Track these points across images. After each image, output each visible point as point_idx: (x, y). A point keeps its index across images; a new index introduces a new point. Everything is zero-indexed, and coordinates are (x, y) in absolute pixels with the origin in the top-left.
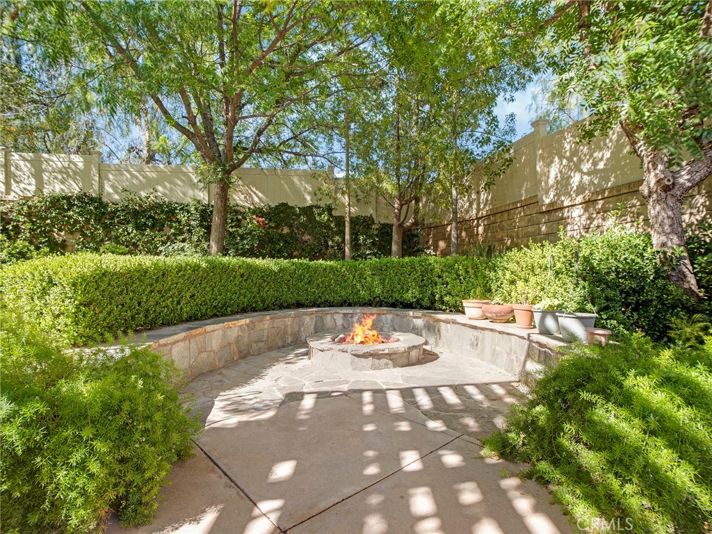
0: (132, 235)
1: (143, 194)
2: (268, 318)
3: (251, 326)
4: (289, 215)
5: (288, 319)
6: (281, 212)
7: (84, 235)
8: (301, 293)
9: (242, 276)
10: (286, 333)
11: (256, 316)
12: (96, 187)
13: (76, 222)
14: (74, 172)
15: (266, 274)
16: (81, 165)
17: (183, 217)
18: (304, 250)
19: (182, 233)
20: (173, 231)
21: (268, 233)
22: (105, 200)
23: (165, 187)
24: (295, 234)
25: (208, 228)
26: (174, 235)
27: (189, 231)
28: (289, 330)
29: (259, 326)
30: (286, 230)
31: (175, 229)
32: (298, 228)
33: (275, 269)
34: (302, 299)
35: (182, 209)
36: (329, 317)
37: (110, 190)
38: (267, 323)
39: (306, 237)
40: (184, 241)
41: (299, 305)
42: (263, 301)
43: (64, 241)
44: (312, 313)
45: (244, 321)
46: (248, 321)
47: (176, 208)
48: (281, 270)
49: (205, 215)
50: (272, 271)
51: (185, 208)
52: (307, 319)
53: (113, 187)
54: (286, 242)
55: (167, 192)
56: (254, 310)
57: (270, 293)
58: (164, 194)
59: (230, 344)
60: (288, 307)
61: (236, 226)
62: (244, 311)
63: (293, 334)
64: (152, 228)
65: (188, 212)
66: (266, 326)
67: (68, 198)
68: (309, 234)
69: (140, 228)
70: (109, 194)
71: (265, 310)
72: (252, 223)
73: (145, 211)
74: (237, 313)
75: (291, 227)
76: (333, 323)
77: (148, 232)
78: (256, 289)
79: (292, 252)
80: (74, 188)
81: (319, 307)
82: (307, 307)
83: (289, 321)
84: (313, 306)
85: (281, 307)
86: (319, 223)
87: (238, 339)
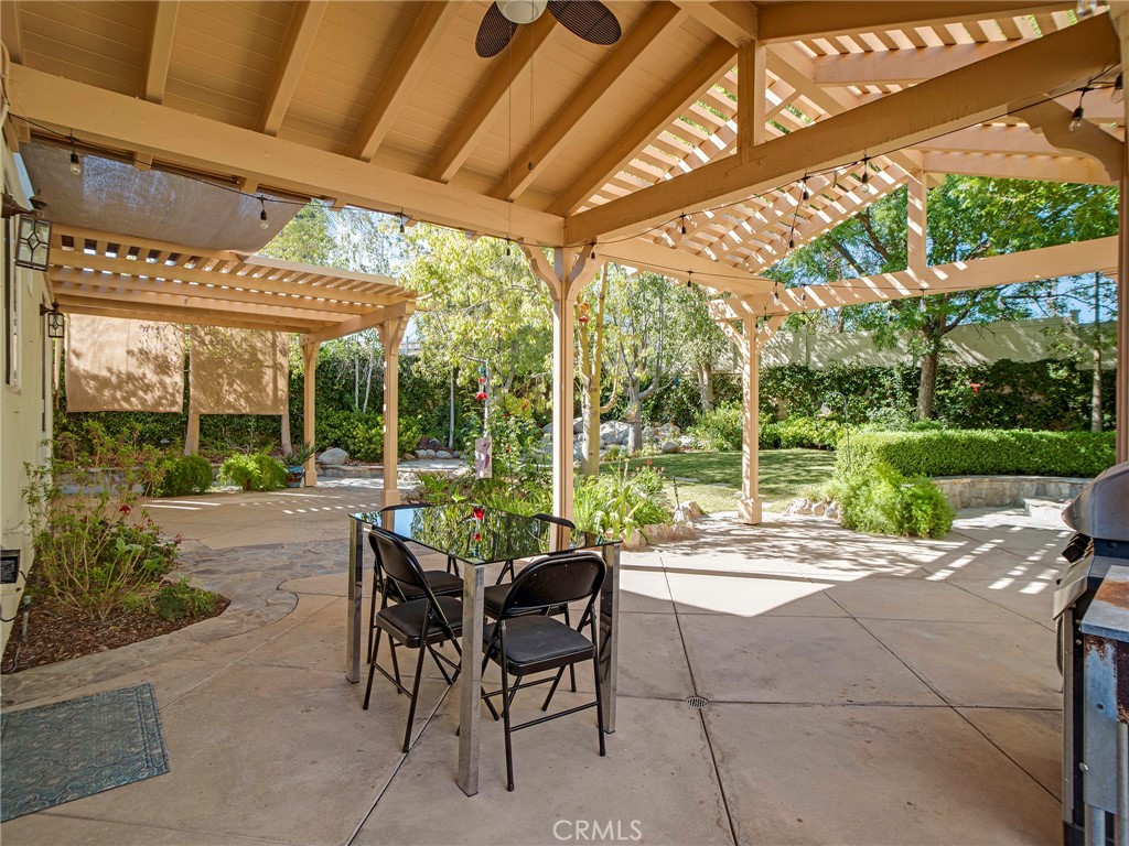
0: (837, 400)
1: (846, 362)
2: (987, 480)
3: (972, 485)
4: (1012, 373)
5: (1007, 483)
6: (1003, 370)
7: (793, 400)
8: (1022, 461)
9: (963, 445)
10: (1004, 495)
11: (976, 478)
12: (804, 359)
13: (789, 389)
14: (786, 347)
15: (985, 445)
16: (791, 339)
17: (886, 381)
18: (1031, 413)
19: (884, 397)
20: (876, 395)
21: (984, 395)
22: (811, 369)
23: (867, 353)
24: (1020, 394)
25: (915, 393)
26: (878, 399)
27: (894, 395)
28: (1008, 493)
29: (978, 486)
30: (1007, 390)
31: (880, 393)
32: (1024, 387)
33: (995, 439)
34: (1023, 466)
35: (885, 373)
36: (1053, 485)
37: (816, 360)
38: (985, 484)
39: (1036, 397)
40: (888, 405)
41: (1019, 472)
42: (982, 466)
43: (777, 406)
44: (1033, 480)
45: (967, 480)
46: (969, 480)
47: (878, 373)
48: (1001, 440)
49: (910, 380)
50: (991, 442)
51: (888, 373)
52: (1027, 485)
53: (819, 357)
54: (1007, 403)
55: (868, 357)
56: (973, 473)
57: (989, 460)
58: (865, 360)
59: (955, 496)
60: (1007, 473)
61: (945, 388)
62: (964, 473)
63: (1011, 496)
64: (855, 392)
65: (892, 376)
66: (985, 486)
67: (781, 369)
68: (1040, 393)
69: (845, 392)
70: (815, 362)
71: (983, 474)
72: (963, 385)
73: (848, 377)
74: (958, 474)
75: (1014, 386)
76: (1058, 491)
77: (851, 397)
78: (975, 456)
79: (1015, 416)
80: (786, 360)
81: (1042, 475)
82: (1029, 474)
83: (1007, 485)
84: (1035, 475)
85: (1000, 473)
86: (1055, 381)
87: (961, 493)
